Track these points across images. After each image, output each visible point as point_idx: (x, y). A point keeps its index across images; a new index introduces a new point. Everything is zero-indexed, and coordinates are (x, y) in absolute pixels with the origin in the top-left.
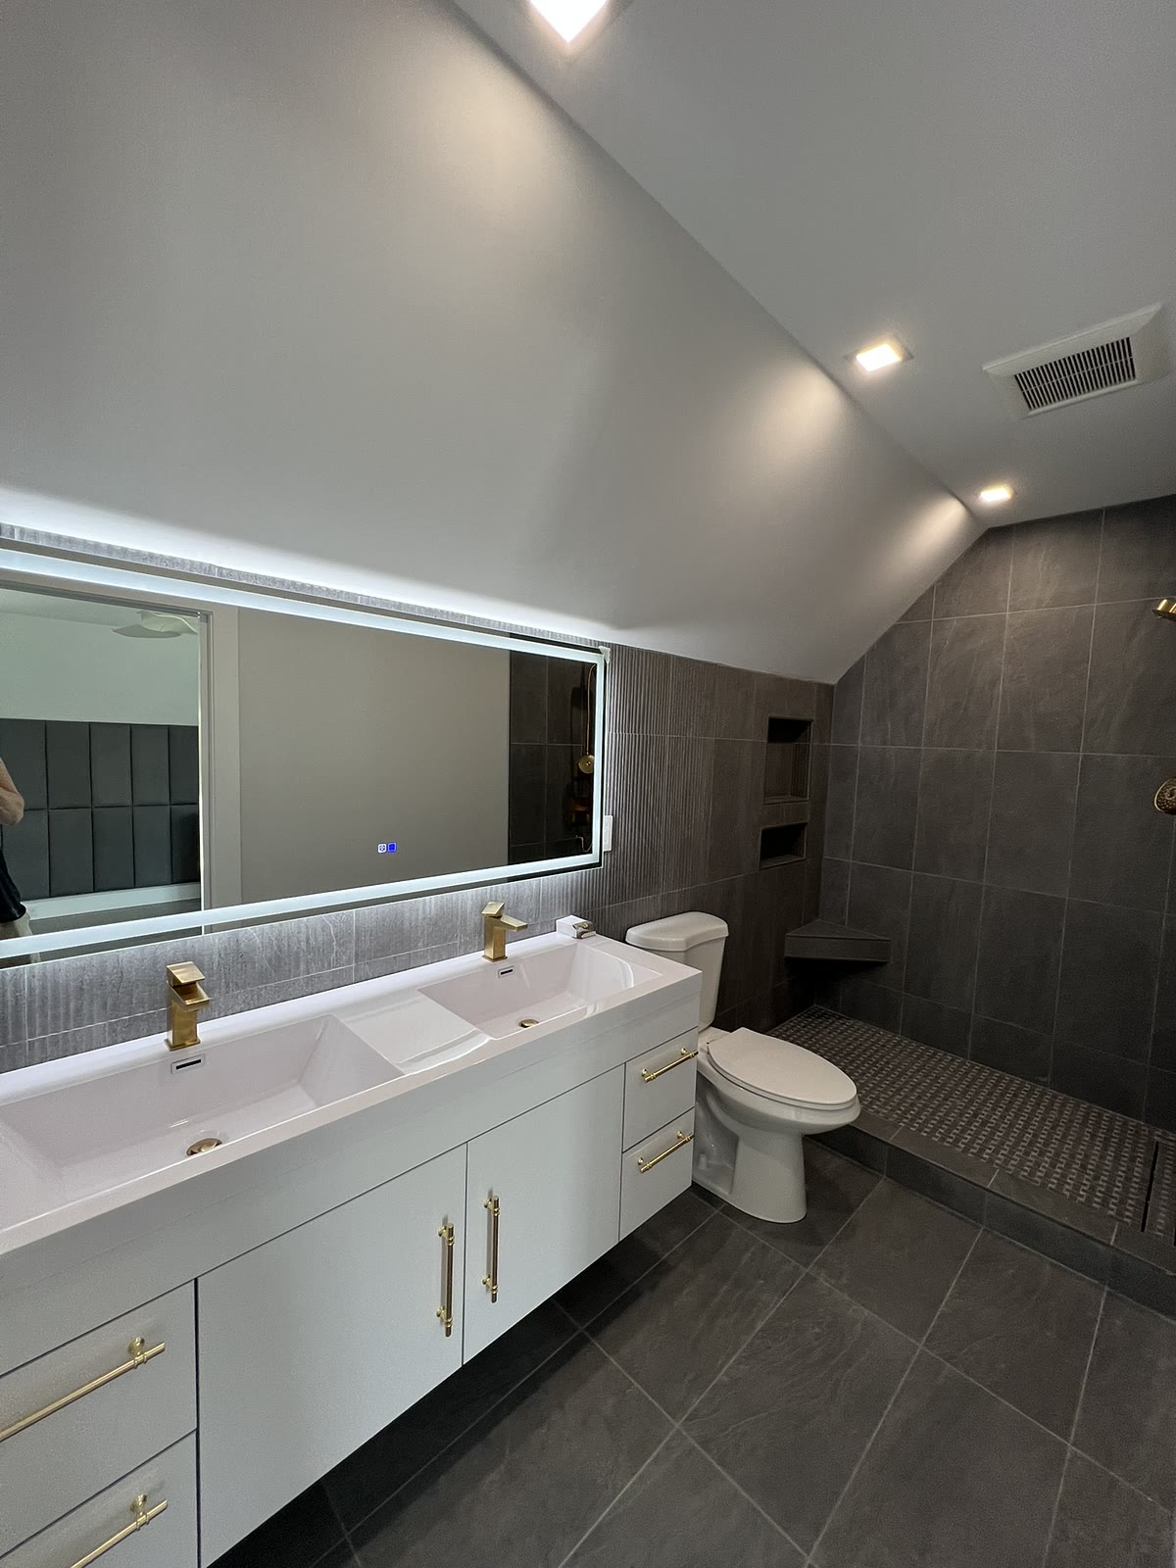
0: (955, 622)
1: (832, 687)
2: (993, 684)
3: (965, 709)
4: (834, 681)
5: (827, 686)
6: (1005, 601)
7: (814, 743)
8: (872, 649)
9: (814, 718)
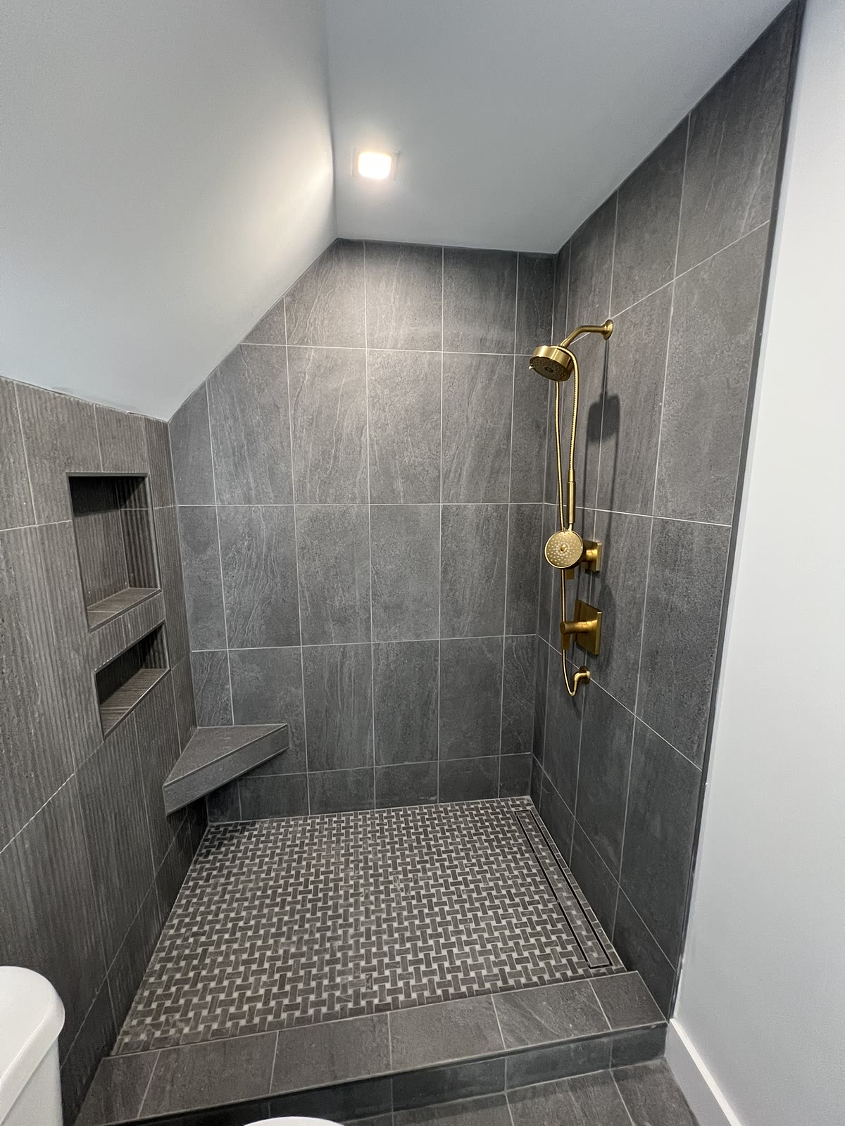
0: (312, 353)
1: (165, 425)
2: (361, 429)
3: (336, 458)
4: (166, 417)
5: (158, 423)
6: (363, 334)
7: (154, 509)
8: (214, 376)
9: (148, 471)
